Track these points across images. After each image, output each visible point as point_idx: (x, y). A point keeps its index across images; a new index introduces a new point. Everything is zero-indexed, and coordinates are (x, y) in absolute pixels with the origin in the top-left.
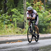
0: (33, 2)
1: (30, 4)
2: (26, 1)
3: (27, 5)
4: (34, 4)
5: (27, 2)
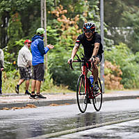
0: (61, 27)
1: (55, 30)
2: (46, 25)
3: (48, 32)
4: (62, 30)
5: (49, 27)
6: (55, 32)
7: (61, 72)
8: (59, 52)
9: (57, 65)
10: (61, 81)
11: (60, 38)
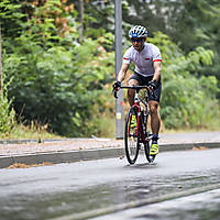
6: (17, 10)
7: (33, 96)
8: (27, 52)
9: (23, 79)
10: (33, 115)
11: (28, 24)
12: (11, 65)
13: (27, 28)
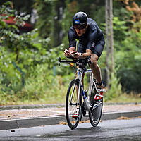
12: (119, 58)
13: (129, 36)
